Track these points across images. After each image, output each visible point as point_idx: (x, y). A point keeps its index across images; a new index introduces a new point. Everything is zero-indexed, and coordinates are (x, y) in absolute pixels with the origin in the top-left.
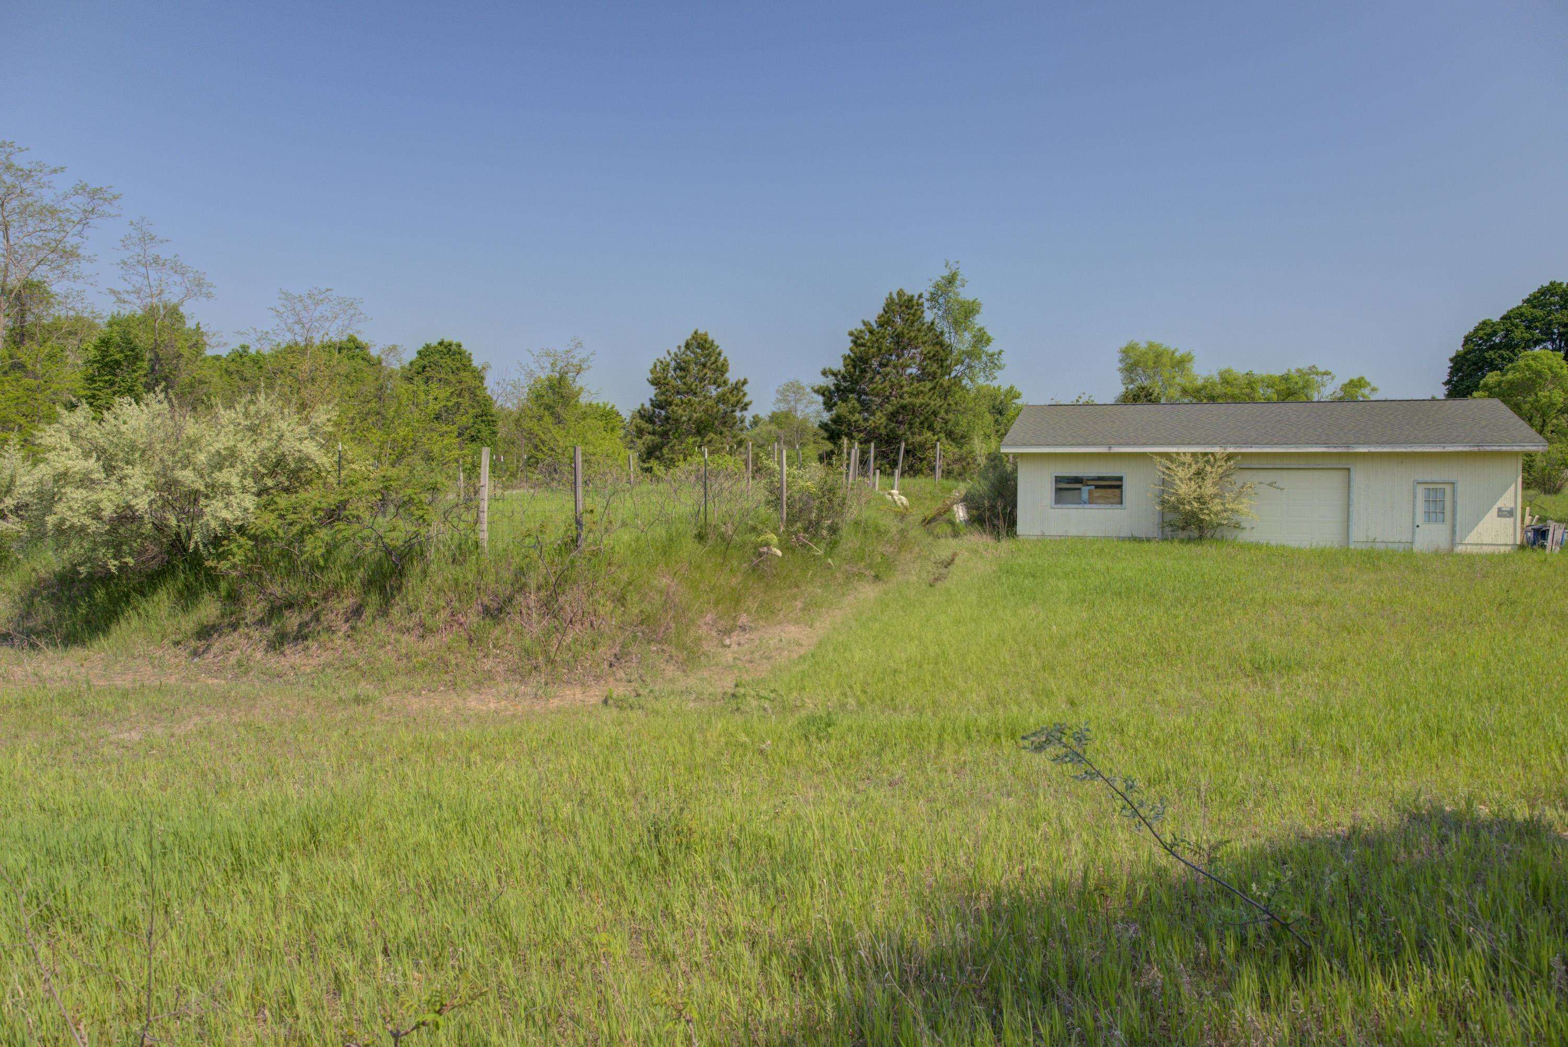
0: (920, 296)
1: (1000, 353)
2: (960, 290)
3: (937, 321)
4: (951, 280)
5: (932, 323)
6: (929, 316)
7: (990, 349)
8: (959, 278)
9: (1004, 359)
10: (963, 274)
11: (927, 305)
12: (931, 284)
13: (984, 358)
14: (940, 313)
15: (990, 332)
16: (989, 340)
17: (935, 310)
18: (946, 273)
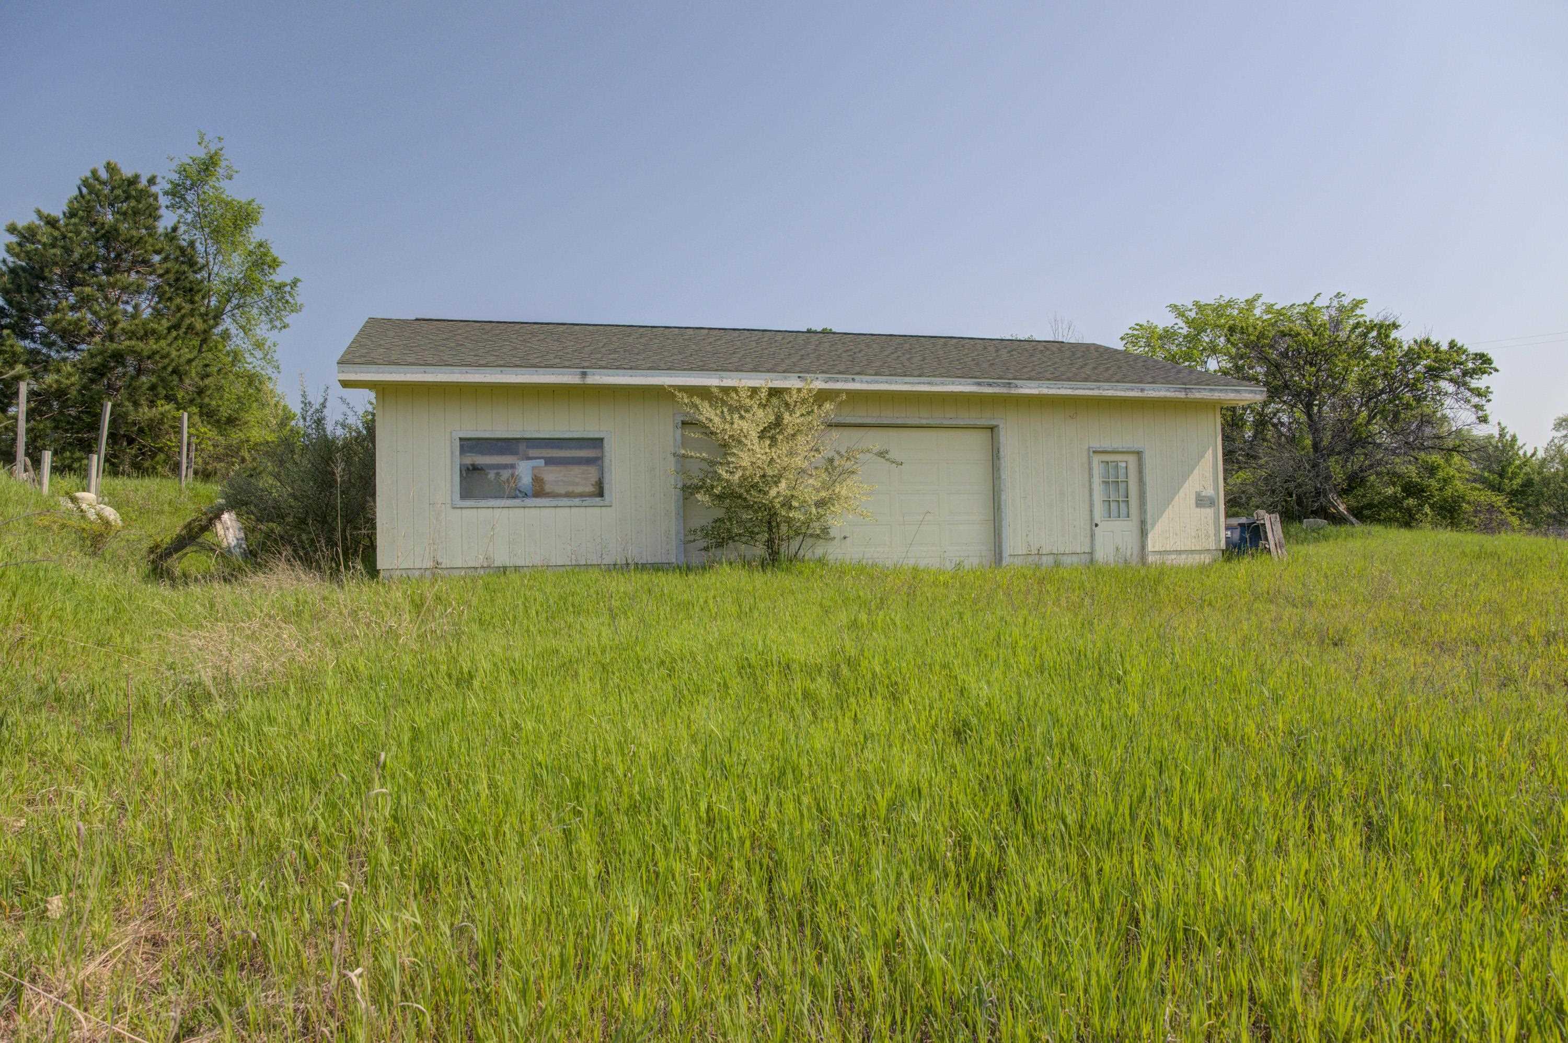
0: (152, 181)
1: (295, 283)
2: (224, 184)
3: (182, 228)
4: (208, 166)
5: (175, 229)
6: (167, 220)
7: (280, 276)
8: (223, 164)
9: (301, 295)
10: (229, 158)
11: (164, 201)
12: (174, 165)
13: (267, 292)
14: (189, 217)
15: (276, 251)
16: (275, 264)
17: (181, 211)
18: (201, 153)
